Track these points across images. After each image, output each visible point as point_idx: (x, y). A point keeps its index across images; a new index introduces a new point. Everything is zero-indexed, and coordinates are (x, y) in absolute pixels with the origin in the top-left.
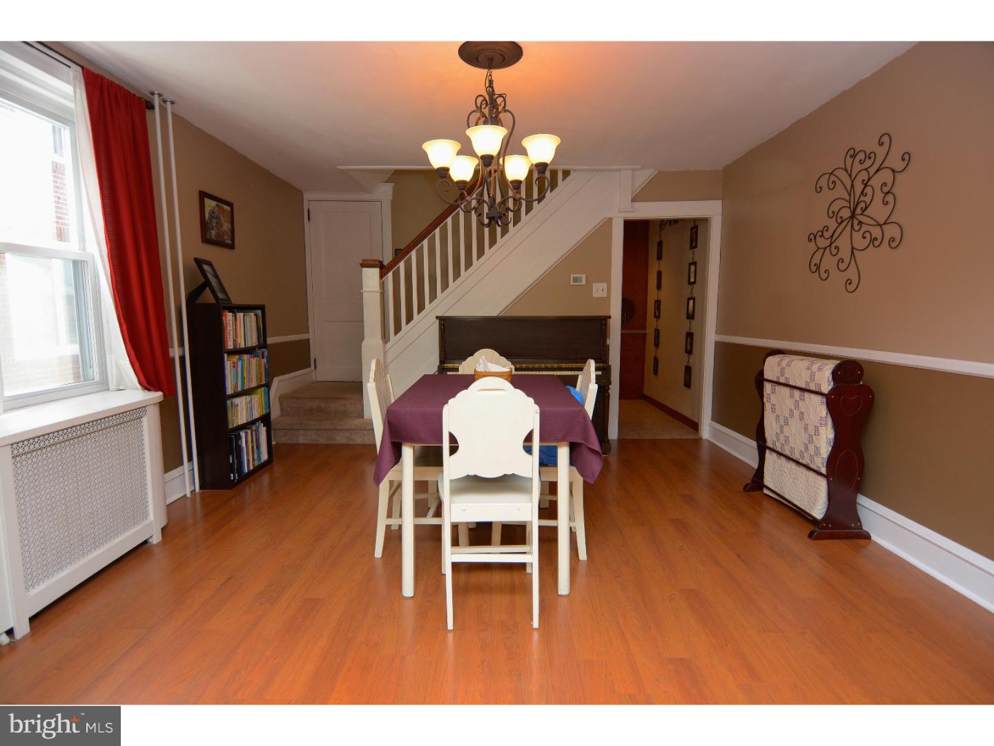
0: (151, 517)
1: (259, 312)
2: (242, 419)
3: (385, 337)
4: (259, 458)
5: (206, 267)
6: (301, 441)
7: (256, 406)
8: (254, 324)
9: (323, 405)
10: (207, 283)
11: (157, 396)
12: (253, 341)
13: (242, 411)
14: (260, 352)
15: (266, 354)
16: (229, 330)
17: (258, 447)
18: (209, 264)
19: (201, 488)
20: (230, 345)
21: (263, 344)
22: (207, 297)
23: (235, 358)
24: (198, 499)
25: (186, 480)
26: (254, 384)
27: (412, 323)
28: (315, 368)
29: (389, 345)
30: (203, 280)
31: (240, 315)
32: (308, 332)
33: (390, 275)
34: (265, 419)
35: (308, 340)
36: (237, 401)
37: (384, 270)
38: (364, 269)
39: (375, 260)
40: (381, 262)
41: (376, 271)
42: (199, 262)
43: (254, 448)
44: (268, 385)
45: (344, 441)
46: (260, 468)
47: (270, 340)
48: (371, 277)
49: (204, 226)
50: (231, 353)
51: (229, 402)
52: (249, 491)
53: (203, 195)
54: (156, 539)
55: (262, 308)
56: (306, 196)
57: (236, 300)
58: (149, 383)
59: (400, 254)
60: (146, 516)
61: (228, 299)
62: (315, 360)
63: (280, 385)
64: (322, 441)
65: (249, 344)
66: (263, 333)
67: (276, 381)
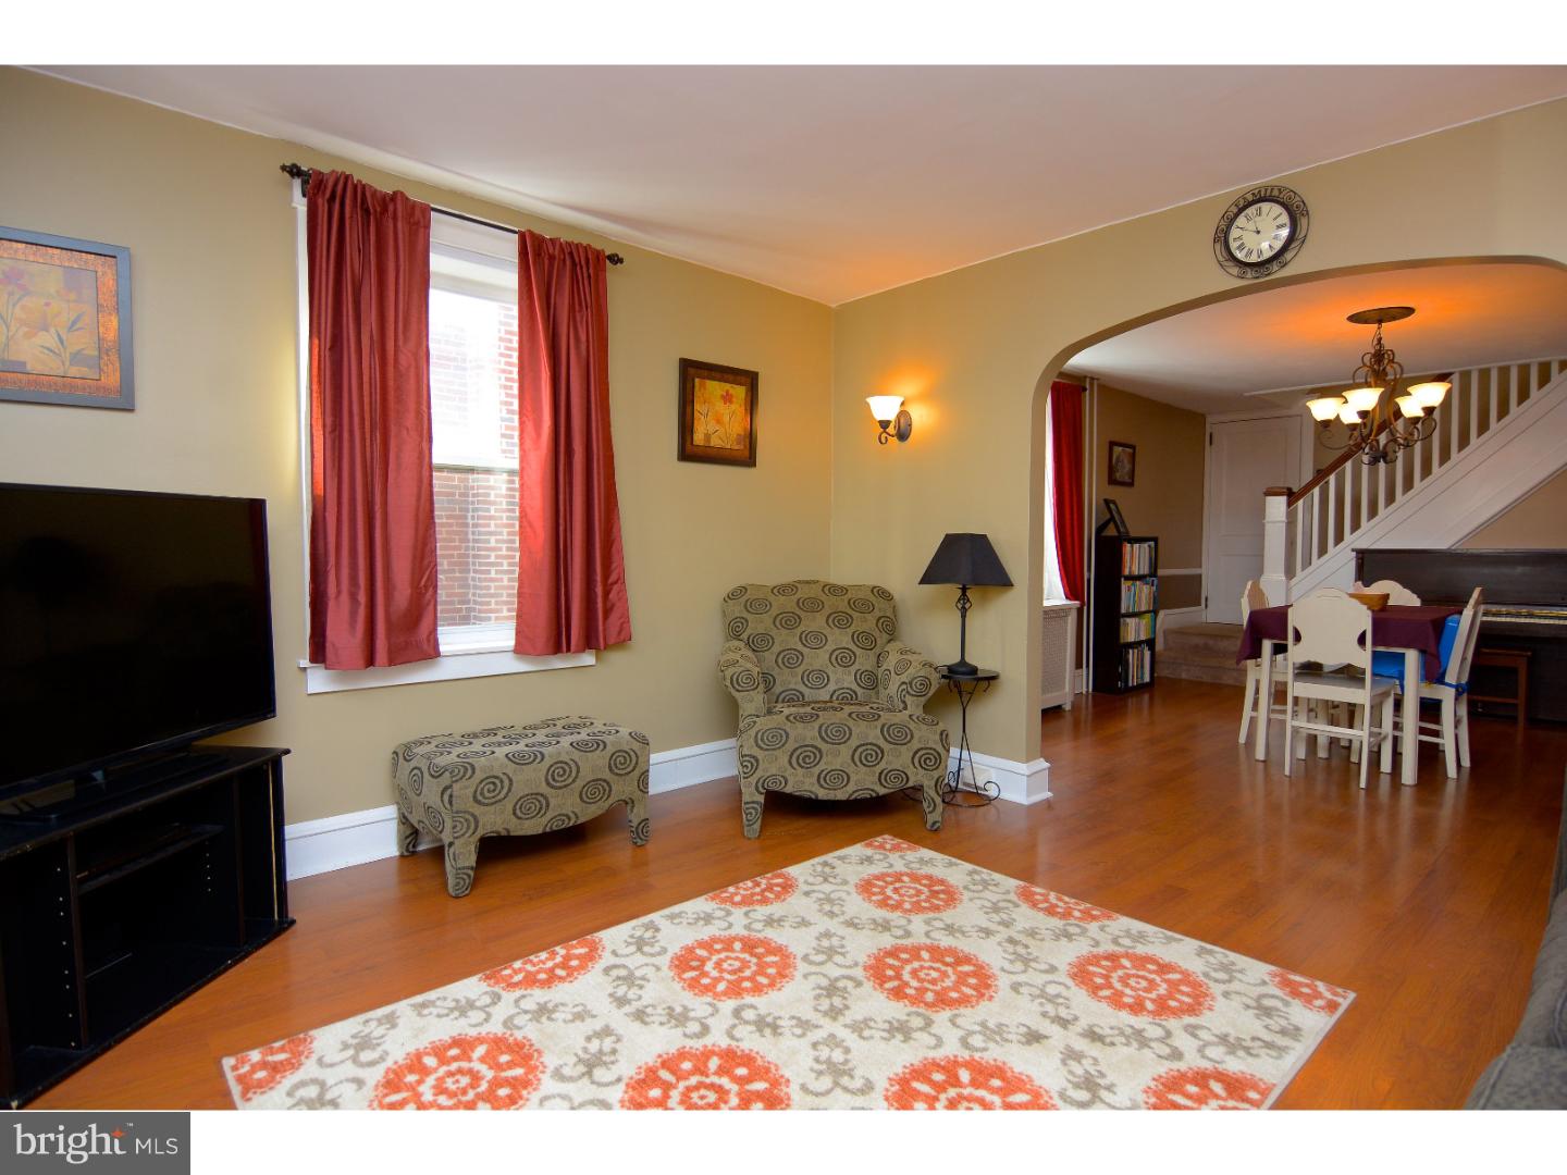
0: (1067, 689)
1: (1152, 543)
2: (1131, 638)
3: (1290, 572)
4: (1142, 678)
5: (1112, 506)
6: (1184, 676)
7: (1142, 628)
8: (1147, 555)
9: (1211, 642)
10: (1112, 518)
11: (1077, 603)
12: (1145, 570)
13: (1133, 630)
14: (1149, 580)
15: (1155, 582)
16: (1127, 558)
17: (1142, 667)
18: (1114, 503)
19: (1093, 690)
20: (1127, 572)
21: (1153, 573)
22: (1111, 531)
23: (1130, 583)
24: (1090, 696)
25: (1084, 682)
26: (1143, 609)
27: (1326, 557)
28: (1206, 606)
29: (1294, 580)
30: (1108, 516)
31: (1136, 546)
32: (1201, 567)
33: (1300, 503)
34: (1151, 643)
35: (1200, 576)
36: (1128, 620)
37: (1292, 497)
38: (1269, 499)
39: (1283, 488)
40: (1289, 490)
41: (1283, 499)
42: (1107, 502)
43: (1139, 668)
44: (1155, 612)
45: (1231, 682)
46: (1142, 687)
47: (1161, 572)
48: (1277, 507)
49: (1111, 470)
50: (1128, 578)
51: (1122, 620)
52: (1131, 702)
53: (1112, 444)
54: (1068, 707)
55: (1155, 540)
56: (1209, 419)
57: (1133, 534)
58: (1071, 594)
59: (1320, 475)
60: (1064, 688)
61: (1127, 532)
62: (1206, 599)
63: (1167, 618)
64: (1206, 678)
65: (1142, 573)
66: (1154, 565)
67: (1162, 614)
